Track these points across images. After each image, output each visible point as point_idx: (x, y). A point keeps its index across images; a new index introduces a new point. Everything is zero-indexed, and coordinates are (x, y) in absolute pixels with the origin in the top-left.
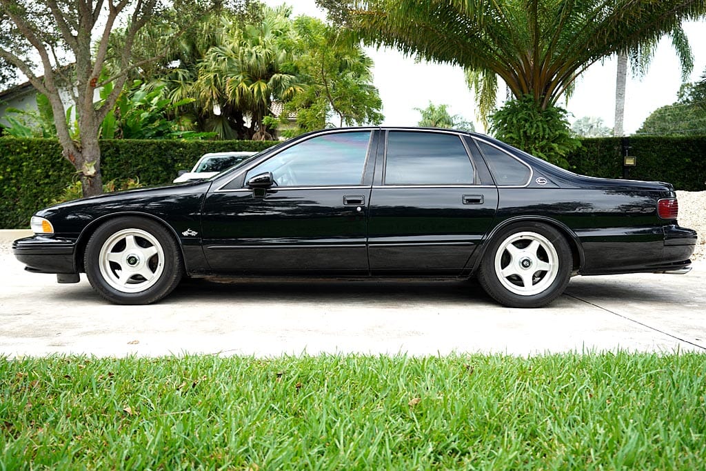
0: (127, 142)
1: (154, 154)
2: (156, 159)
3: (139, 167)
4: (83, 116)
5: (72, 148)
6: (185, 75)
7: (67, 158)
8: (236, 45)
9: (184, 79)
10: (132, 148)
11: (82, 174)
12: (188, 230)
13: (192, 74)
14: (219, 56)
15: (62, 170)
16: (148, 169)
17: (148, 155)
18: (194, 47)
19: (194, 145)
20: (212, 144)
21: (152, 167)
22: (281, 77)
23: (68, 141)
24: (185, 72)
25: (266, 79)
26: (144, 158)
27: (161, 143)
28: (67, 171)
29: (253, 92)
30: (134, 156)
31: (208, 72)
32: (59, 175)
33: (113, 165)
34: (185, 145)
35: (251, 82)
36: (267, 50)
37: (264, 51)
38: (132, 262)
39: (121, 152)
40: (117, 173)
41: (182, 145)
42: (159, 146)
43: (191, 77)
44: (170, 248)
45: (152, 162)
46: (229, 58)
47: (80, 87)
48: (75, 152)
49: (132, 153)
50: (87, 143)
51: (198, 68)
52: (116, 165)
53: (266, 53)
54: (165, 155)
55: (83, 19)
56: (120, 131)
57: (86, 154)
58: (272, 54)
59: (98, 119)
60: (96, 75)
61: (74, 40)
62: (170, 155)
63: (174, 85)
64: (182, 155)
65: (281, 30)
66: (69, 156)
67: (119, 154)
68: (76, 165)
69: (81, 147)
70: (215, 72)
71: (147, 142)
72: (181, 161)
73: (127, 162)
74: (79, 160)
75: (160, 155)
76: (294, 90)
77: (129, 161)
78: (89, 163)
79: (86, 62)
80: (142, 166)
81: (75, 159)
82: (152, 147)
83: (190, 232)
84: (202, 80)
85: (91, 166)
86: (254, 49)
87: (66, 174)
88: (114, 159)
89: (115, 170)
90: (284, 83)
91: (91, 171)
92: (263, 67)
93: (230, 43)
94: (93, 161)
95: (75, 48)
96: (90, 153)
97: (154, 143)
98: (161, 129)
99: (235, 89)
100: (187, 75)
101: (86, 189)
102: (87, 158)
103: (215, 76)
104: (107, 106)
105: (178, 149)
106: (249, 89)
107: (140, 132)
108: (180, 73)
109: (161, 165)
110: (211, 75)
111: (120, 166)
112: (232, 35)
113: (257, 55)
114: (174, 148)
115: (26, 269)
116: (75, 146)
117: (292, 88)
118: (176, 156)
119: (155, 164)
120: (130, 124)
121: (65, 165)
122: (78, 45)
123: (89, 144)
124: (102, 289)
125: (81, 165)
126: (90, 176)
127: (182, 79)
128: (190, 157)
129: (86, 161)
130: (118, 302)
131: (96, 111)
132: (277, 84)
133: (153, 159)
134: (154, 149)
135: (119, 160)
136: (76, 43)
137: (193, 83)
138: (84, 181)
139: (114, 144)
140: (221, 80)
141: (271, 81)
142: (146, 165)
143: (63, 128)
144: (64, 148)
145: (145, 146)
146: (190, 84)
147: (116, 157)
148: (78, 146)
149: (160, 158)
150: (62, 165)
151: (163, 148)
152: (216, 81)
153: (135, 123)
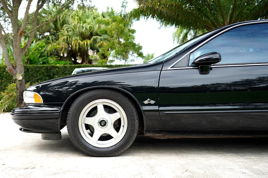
0: (32, 66)
1: (45, 72)
2: (45, 74)
3: (38, 77)
4: (16, 51)
5: (11, 67)
6: (52, 38)
7: (9, 71)
8: (76, 23)
9: (52, 40)
10: (34, 69)
11: (16, 79)
12: (148, 100)
13: (56, 38)
14: (68, 28)
15: (3, 79)
16: (42, 78)
17: (42, 72)
18: (56, 26)
19: (63, 67)
20: (71, 66)
21: (44, 77)
22: (97, 37)
23: (9, 63)
24: (52, 37)
25: (90, 39)
26: (40, 73)
27: (47, 66)
28: (5, 80)
29: (84, 44)
30: (35, 72)
31: (64, 36)
32: (2, 82)
33: (26, 77)
34: (59, 67)
35: (83, 40)
36: (90, 25)
37: (89, 26)
38: (103, 124)
39: (29, 71)
40: (28, 80)
41: (57, 67)
42: (47, 68)
43: (55, 39)
44: (131, 114)
45: (44, 75)
46: (73, 30)
47: (14, 37)
48: (13, 69)
49: (35, 71)
50: (18, 64)
51: (58, 35)
52: (27, 77)
53: (90, 26)
54: (50, 72)
55: (15, 3)
56: (27, 62)
57: (18, 69)
58: (92, 27)
59: (23, 52)
60: (23, 30)
61: (11, 13)
62: (52, 72)
63: (47, 43)
64: (57, 72)
65: (96, 16)
66: (10, 71)
67: (29, 72)
68: (13, 75)
69: (15, 67)
70: (67, 36)
71: (41, 66)
72: (57, 74)
73: (32, 75)
74: (15, 72)
75: (48, 72)
76: (103, 43)
77: (34, 75)
78: (19, 74)
79: (17, 25)
80: (39, 77)
81: (13, 72)
82: (43, 68)
83: (149, 101)
84: (61, 39)
85: (20, 75)
86: (84, 24)
87: (5, 81)
88: (27, 74)
89: (27, 79)
90: (98, 40)
91: (20, 78)
92: (88, 33)
93: (73, 22)
94: (21, 73)
95: (11, 18)
96: (20, 69)
97: (45, 66)
98: (45, 61)
99: (76, 43)
100: (54, 38)
101: (18, 87)
102: (18, 71)
103: (67, 38)
104: (27, 47)
105: (55, 69)
106: (83, 43)
107: (36, 62)
108: (50, 37)
109: (48, 77)
110: (65, 37)
111: (29, 77)
112: (74, 19)
113: (86, 28)
114: (54, 69)
115: (21, 129)
116: (12, 66)
117: (101, 42)
118: (55, 72)
119: (45, 76)
120: (32, 58)
121: (4, 77)
122: (13, 16)
123: (19, 65)
124: (81, 145)
125: (15, 75)
126: (20, 80)
127: (51, 40)
128: (61, 73)
129: (18, 73)
130: (94, 154)
131: (22, 49)
132: (95, 40)
133: (44, 74)
134: (45, 69)
135: (29, 75)
136: (11, 15)
137: (56, 42)
138: (17, 83)
139: (26, 67)
140: (70, 39)
141: (92, 39)
142: (41, 76)
143: (7, 57)
144: (7, 67)
145: (40, 68)
146: (55, 42)
147: (28, 73)
148: (14, 65)
149: (48, 73)
150: (3, 77)
151: (49, 68)
152: (67, 40)
153: (34, 58)
